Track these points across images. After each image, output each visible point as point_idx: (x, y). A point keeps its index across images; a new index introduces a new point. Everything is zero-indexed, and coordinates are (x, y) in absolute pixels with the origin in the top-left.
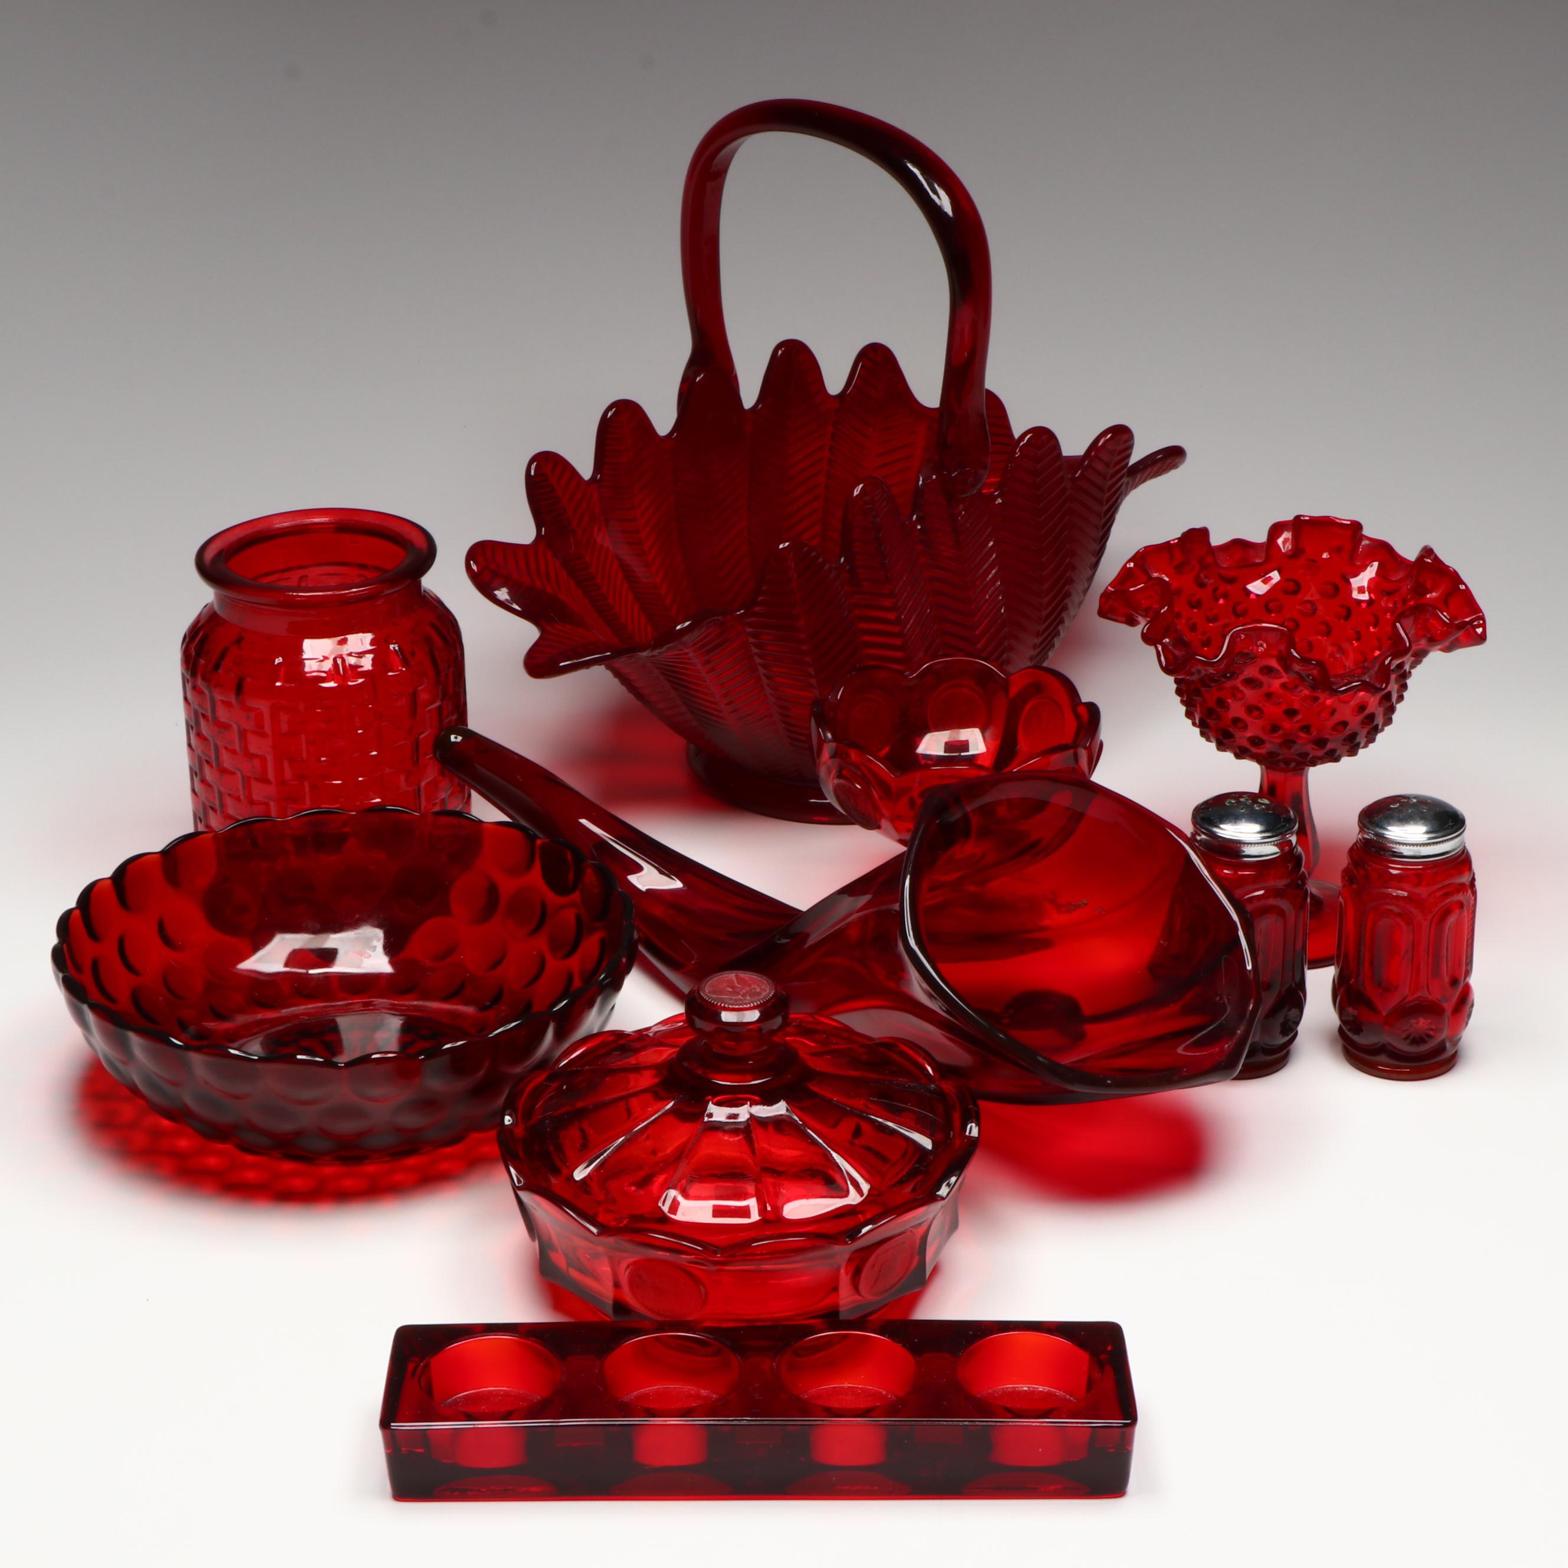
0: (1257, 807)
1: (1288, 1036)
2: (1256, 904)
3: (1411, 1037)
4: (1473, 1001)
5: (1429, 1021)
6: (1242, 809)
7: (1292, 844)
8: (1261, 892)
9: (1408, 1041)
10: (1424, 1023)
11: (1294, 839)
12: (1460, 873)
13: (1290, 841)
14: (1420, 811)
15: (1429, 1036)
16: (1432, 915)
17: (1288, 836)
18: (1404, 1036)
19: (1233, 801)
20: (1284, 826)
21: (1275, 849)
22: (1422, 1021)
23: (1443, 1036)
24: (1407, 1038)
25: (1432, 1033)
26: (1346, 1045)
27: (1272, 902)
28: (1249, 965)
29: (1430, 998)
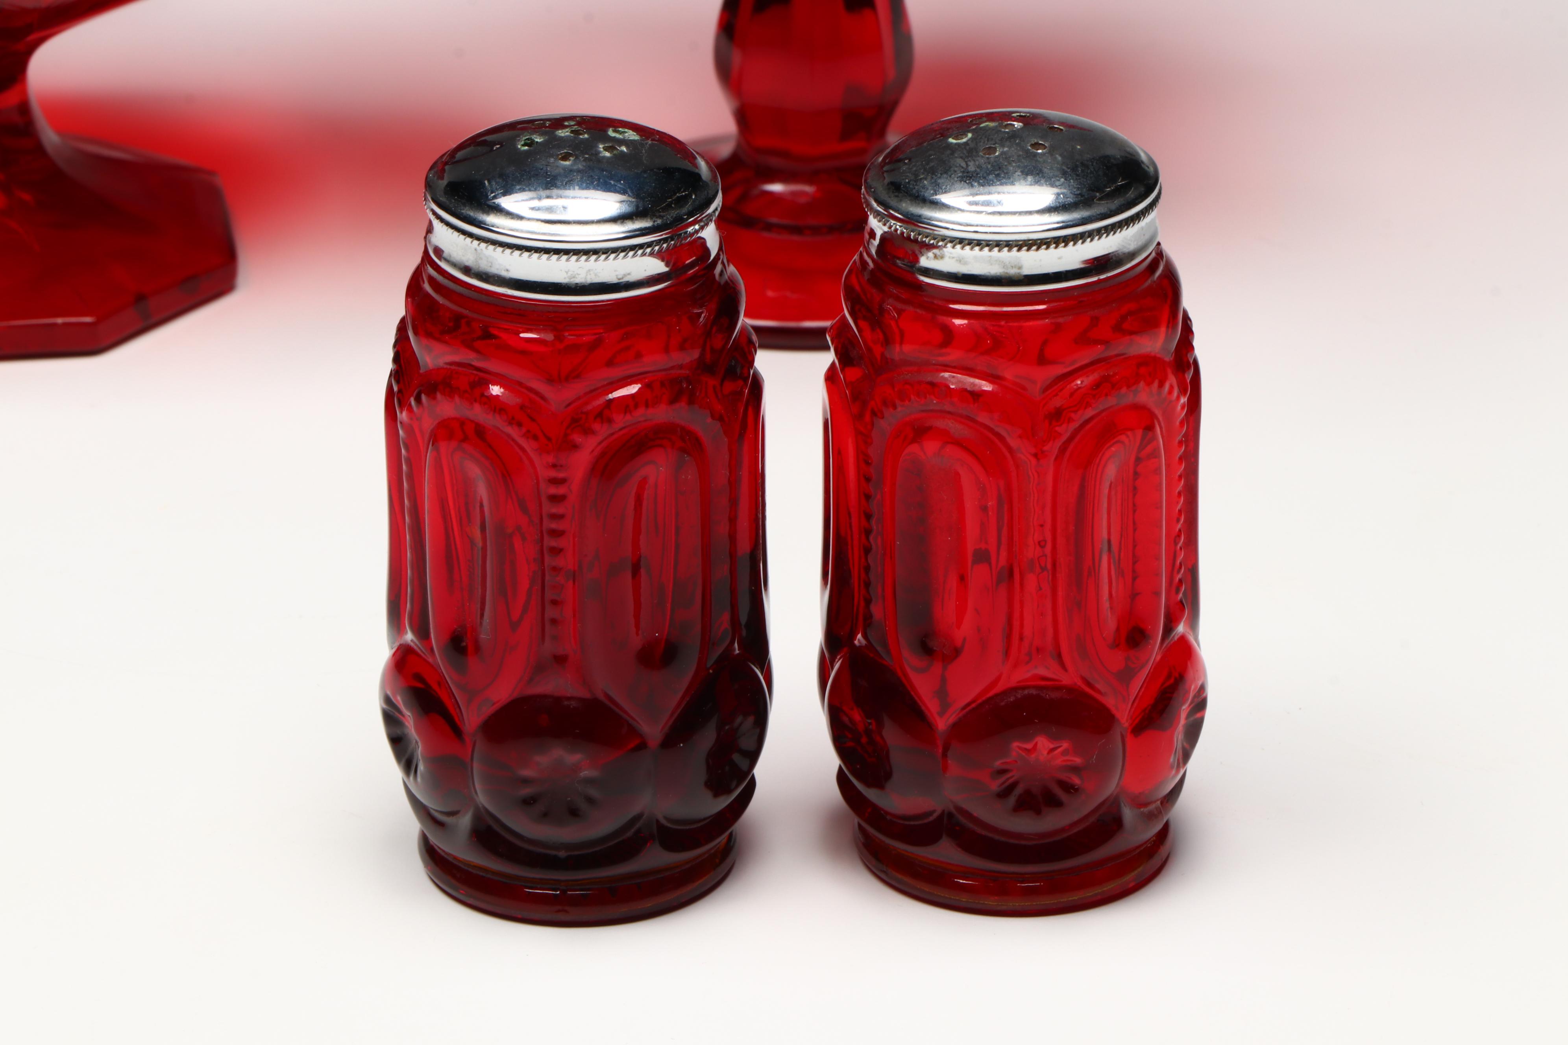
0: (606, 149)
1: (729, 791)
2: (621, 421)
3: (1018, 791)
4: (1202, 689)
5: (1065, 745)
6: (565, 158)
7: (707, 251)
8: (633, 389)
9: (1012, 800)
10: (1051, 751)
11: (710, 235)
12: (1148, 325)
13: (703, 241)
14: (1027, 151)
15: (1069, 788)
16: (1058, 444)
17: (690, 229)
18: (995, 786)
19: (539, 139)
20: (686, 198)
21: (657, 266)
22: (1043, 743)
23: (1111, 787)
24: (1004, 794)
25: (1076, 781)
27: (661, 414)
29: (1066, 680)
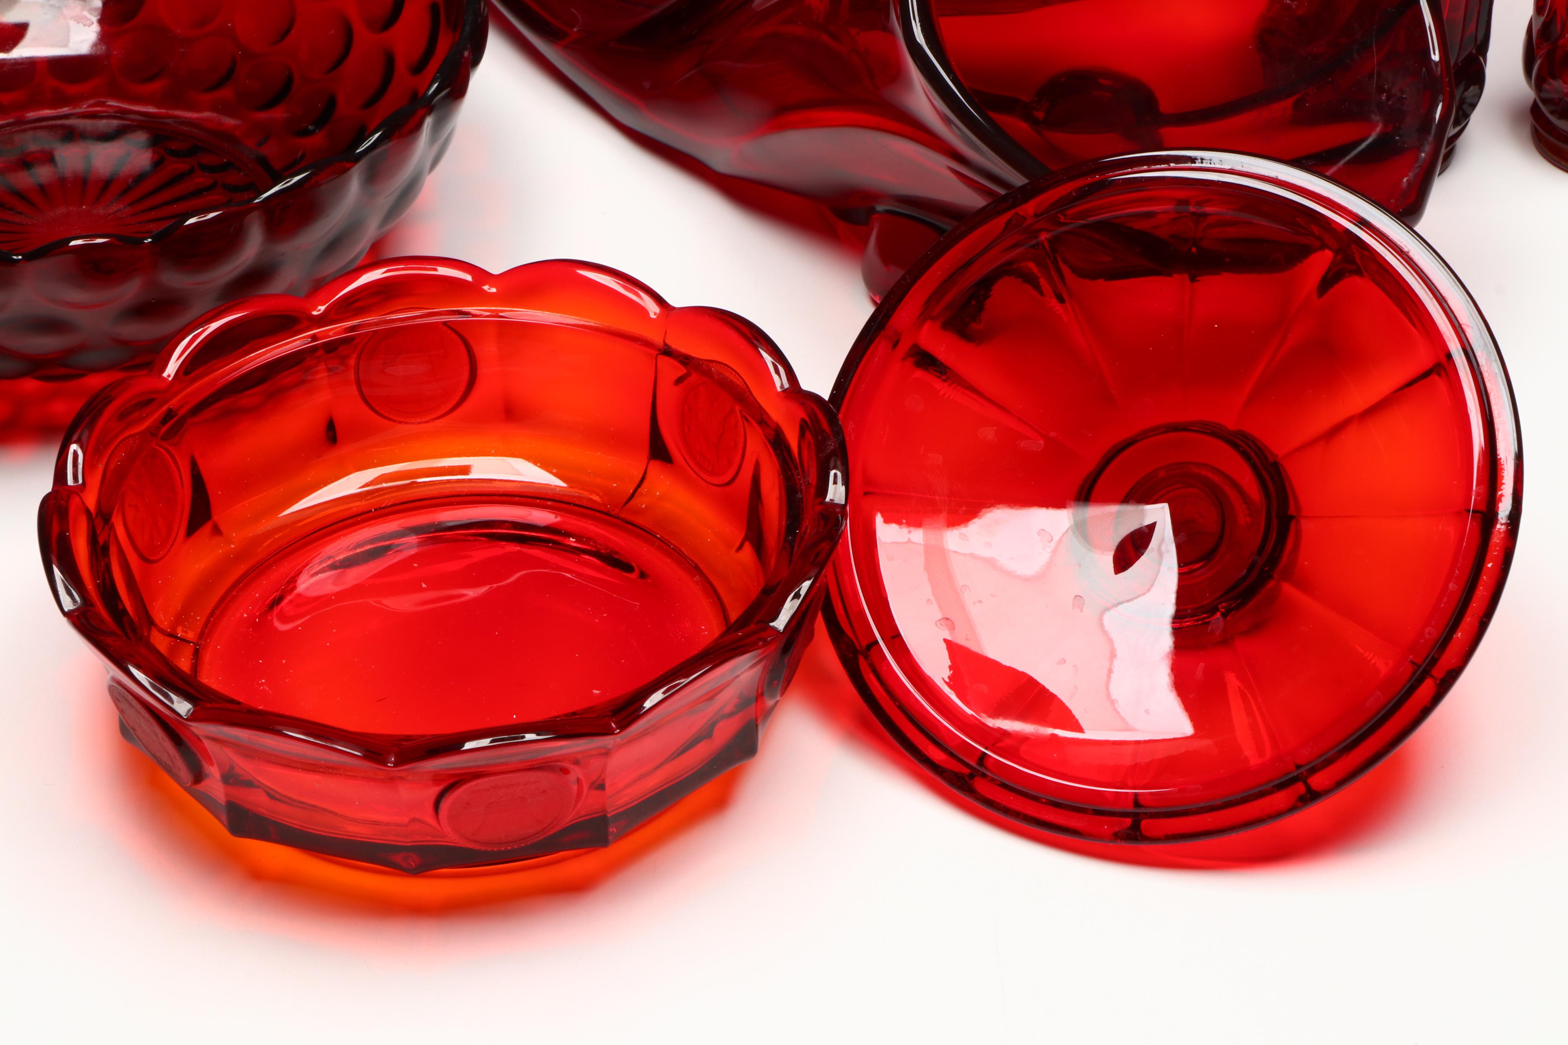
26: (1536, 125)
28: (1434, 54)
